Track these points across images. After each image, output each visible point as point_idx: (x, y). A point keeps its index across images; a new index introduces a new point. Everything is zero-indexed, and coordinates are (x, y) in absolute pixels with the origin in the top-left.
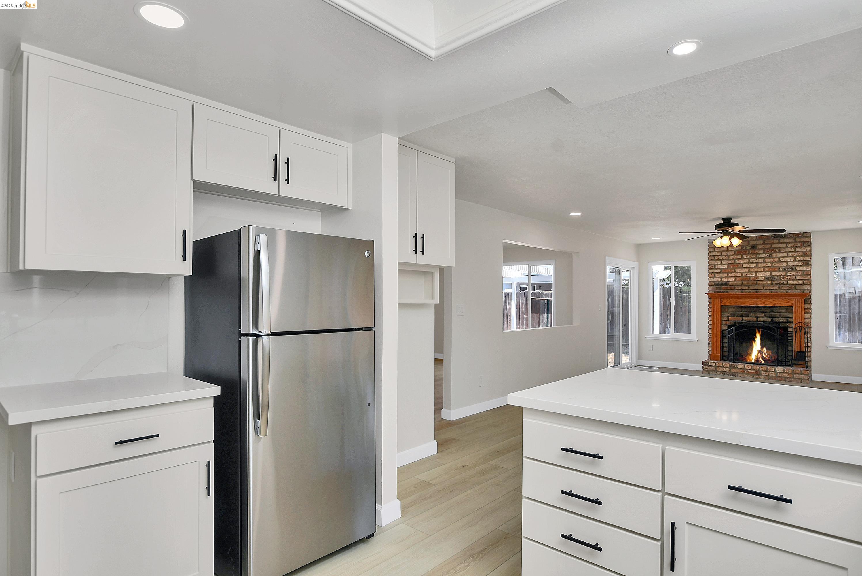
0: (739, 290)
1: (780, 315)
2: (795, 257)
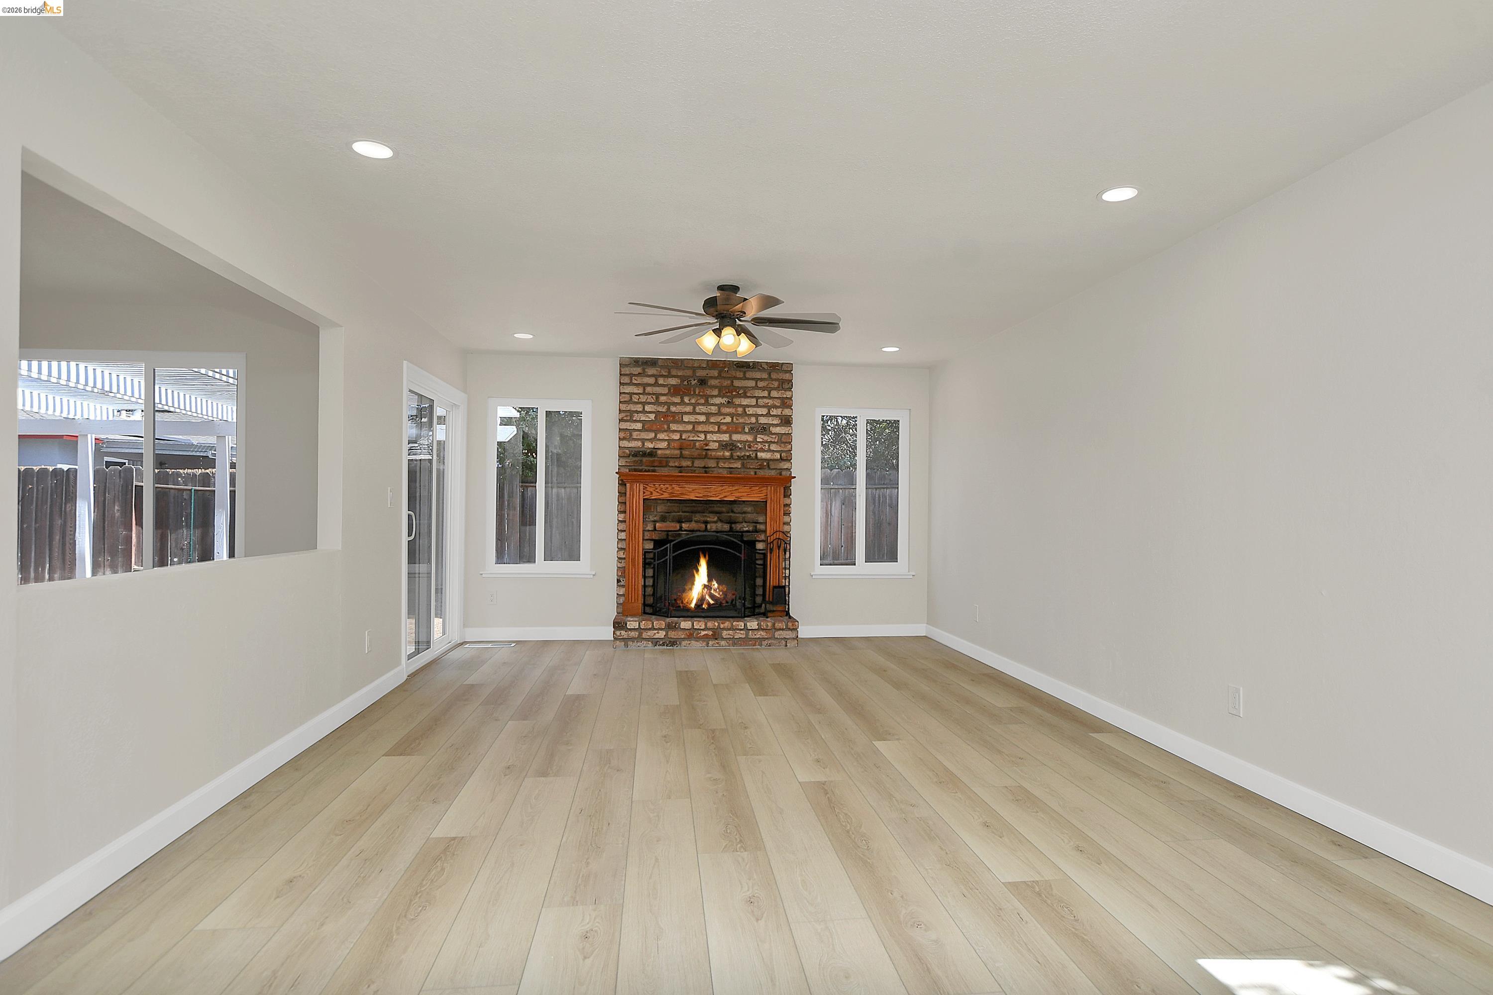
0: (676, 467)
1: (744, 518)
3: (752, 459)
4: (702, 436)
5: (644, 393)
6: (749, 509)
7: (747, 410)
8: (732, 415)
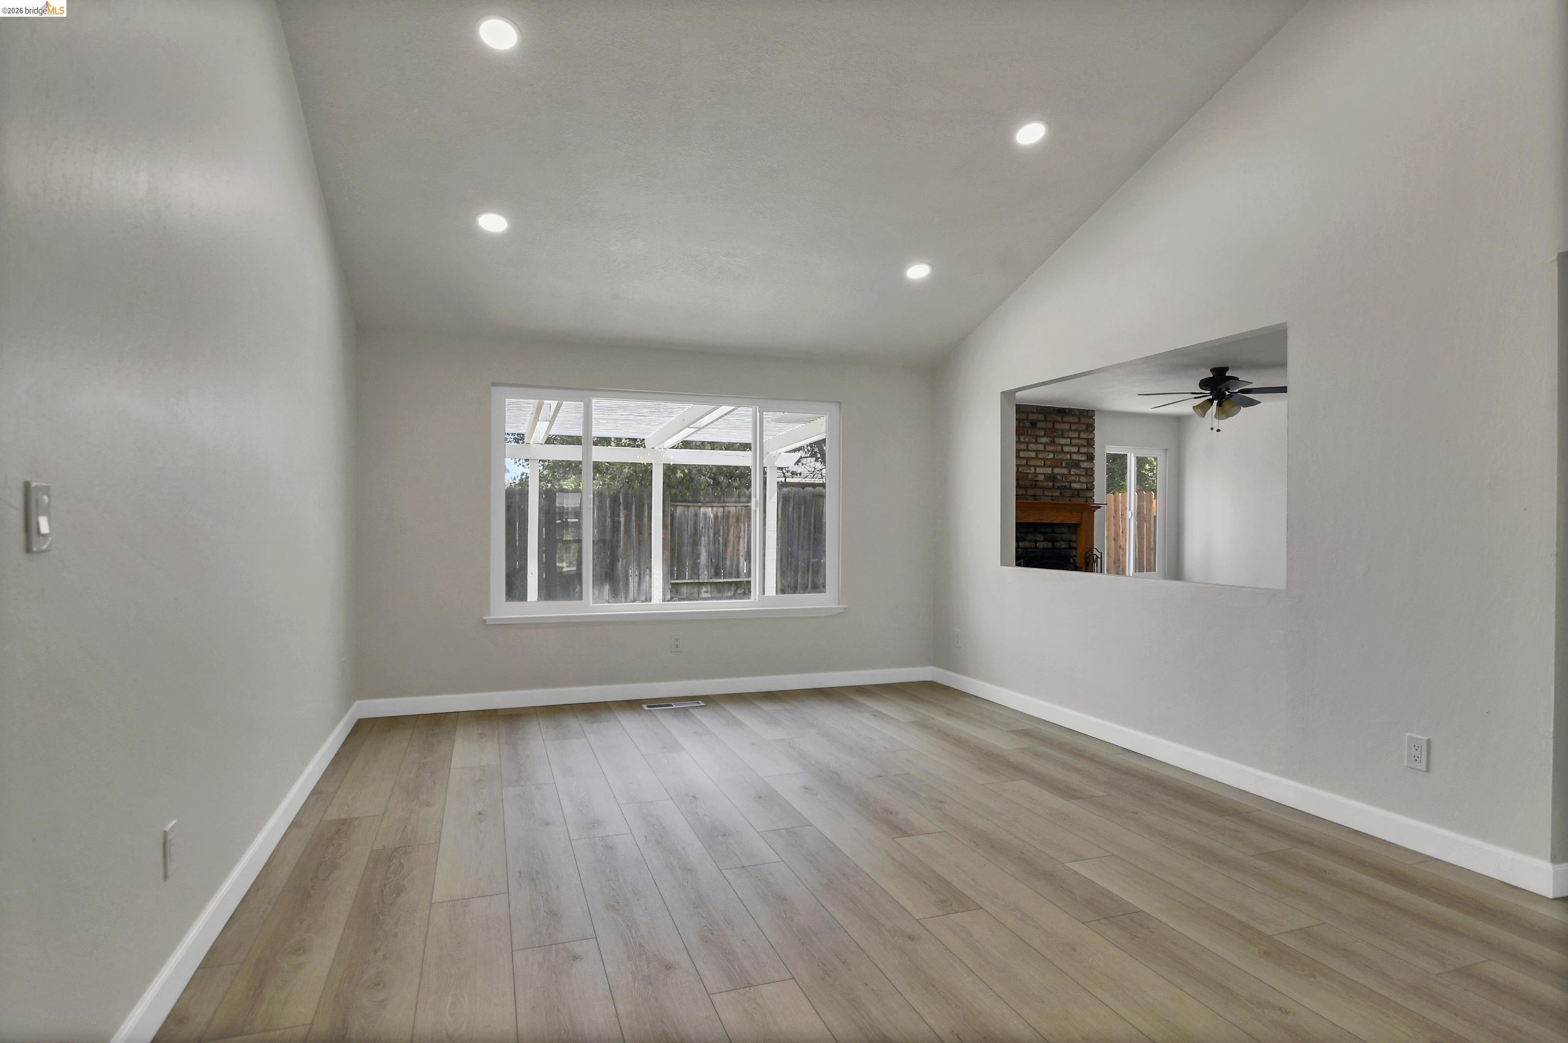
1: (1062, 537)
2: (1079, 447)
3: (1068, 489)
6: (1065, 530)
7: (1064, 448)
8: (1054, 452)
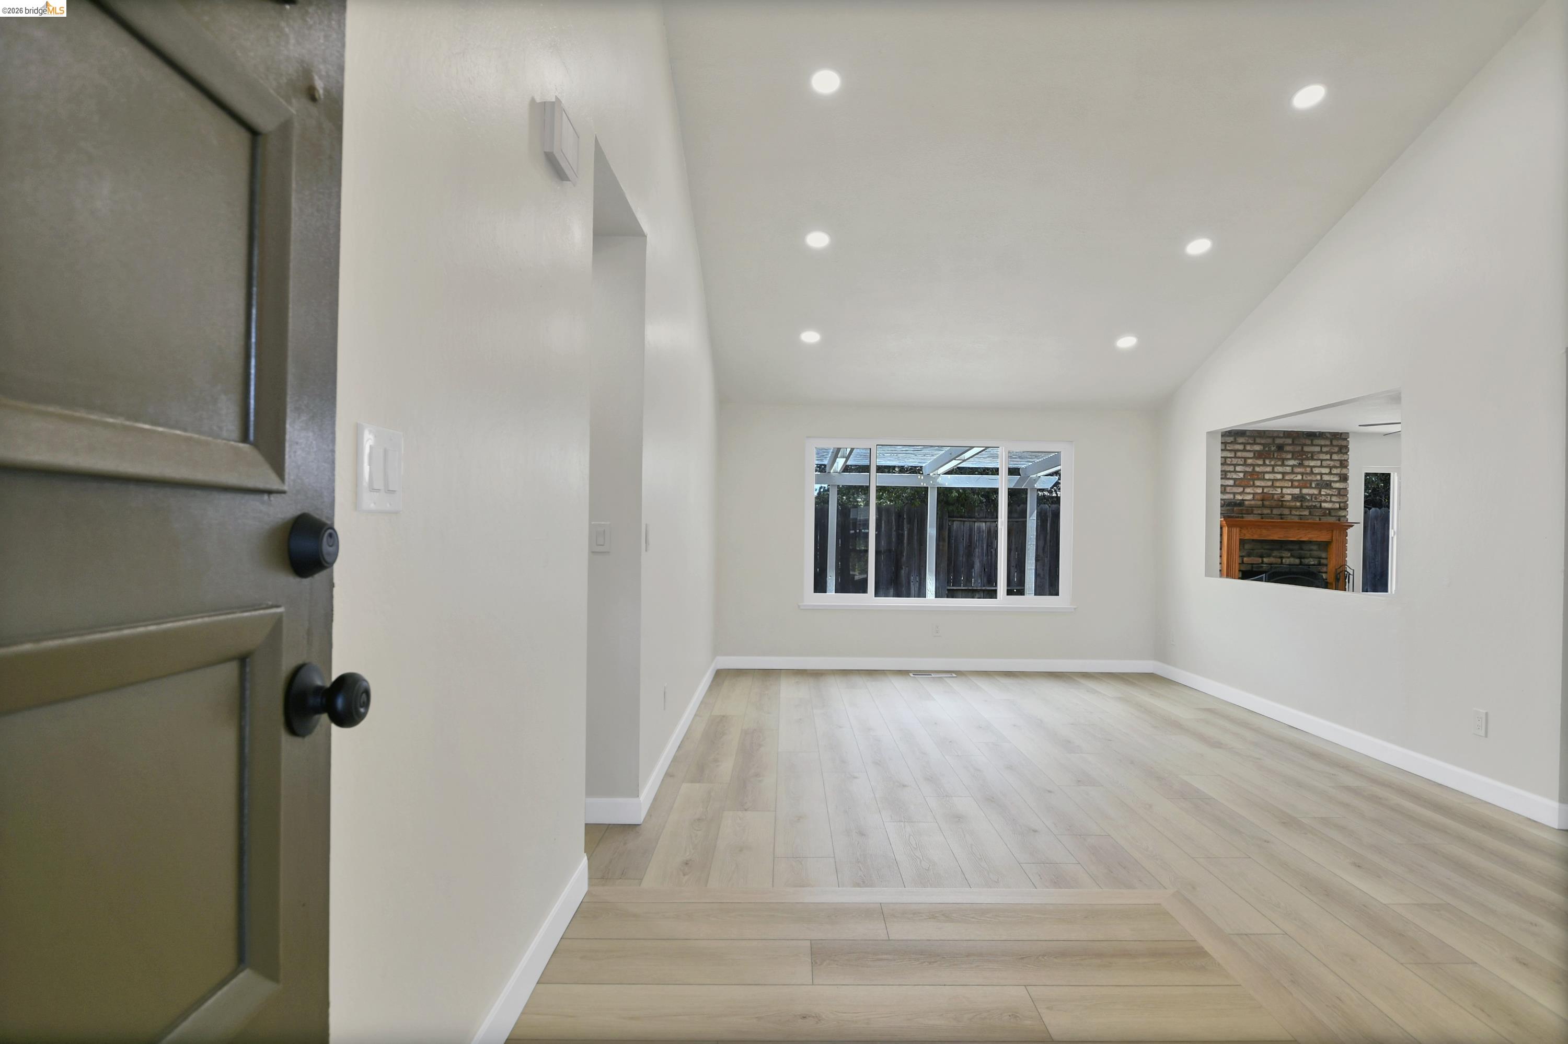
0: (1259, 514)
1: (1310, 554)
2: (1331, 468)
3: (1318, 508)
4: (1279, 491)
5: (1235, 457)
6: (1315, 547)
7: (1314, 469)
8: (1302, 474)
